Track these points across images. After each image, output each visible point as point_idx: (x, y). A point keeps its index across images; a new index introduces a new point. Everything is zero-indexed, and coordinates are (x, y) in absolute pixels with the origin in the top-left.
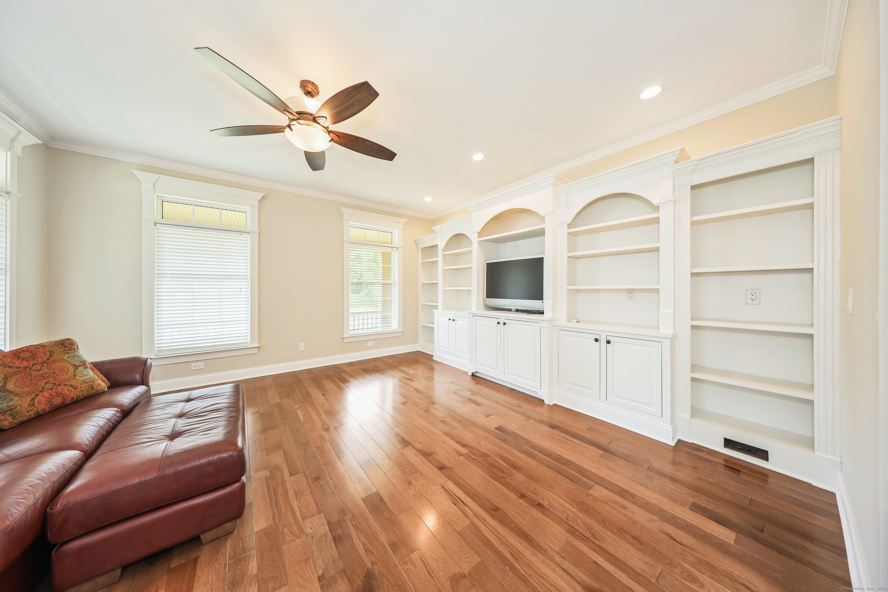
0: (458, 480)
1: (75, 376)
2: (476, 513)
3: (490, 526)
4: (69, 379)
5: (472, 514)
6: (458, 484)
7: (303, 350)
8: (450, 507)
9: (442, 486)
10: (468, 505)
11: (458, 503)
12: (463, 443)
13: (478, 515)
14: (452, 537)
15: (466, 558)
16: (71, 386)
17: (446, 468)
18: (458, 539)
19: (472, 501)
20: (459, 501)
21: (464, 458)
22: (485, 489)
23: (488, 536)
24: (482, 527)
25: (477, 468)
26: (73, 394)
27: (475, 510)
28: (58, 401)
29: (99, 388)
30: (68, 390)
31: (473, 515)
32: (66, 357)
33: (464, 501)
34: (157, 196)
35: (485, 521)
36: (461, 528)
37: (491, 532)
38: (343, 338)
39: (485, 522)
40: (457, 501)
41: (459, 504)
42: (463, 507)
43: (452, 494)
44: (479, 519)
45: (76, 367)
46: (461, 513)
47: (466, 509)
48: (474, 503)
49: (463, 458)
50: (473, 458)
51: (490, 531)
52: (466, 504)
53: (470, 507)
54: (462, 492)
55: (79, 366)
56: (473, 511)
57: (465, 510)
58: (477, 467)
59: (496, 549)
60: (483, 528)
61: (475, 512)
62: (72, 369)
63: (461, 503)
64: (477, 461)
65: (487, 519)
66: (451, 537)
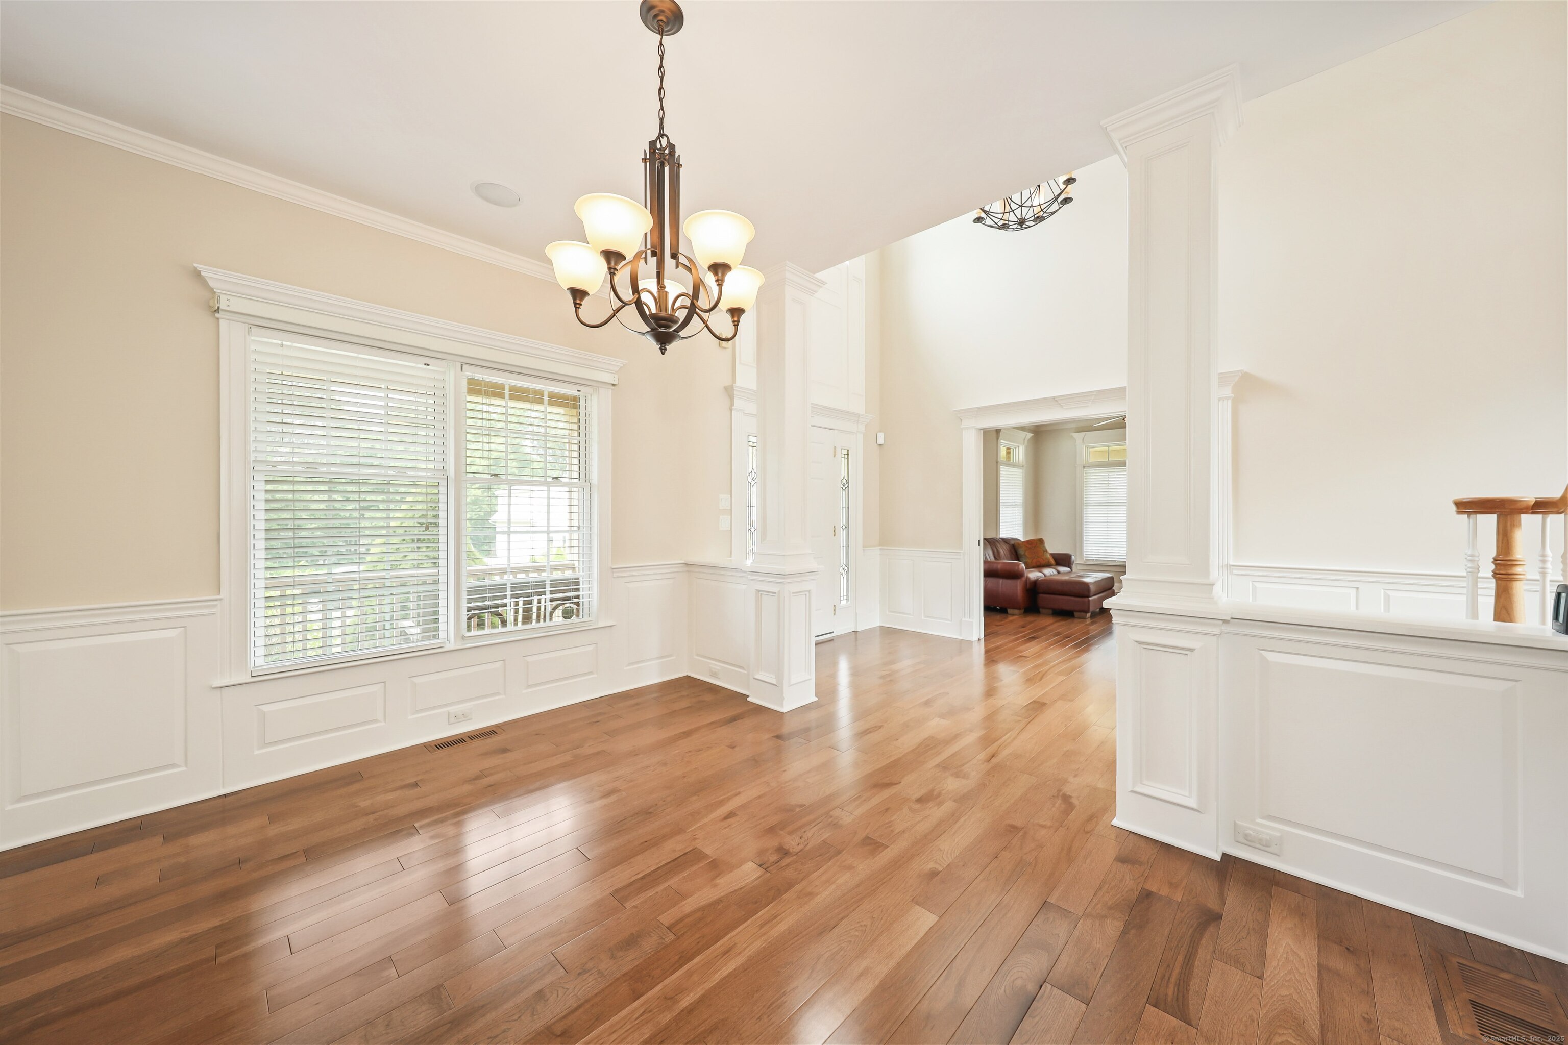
32: (1038, 548)
34: (1085, 446)
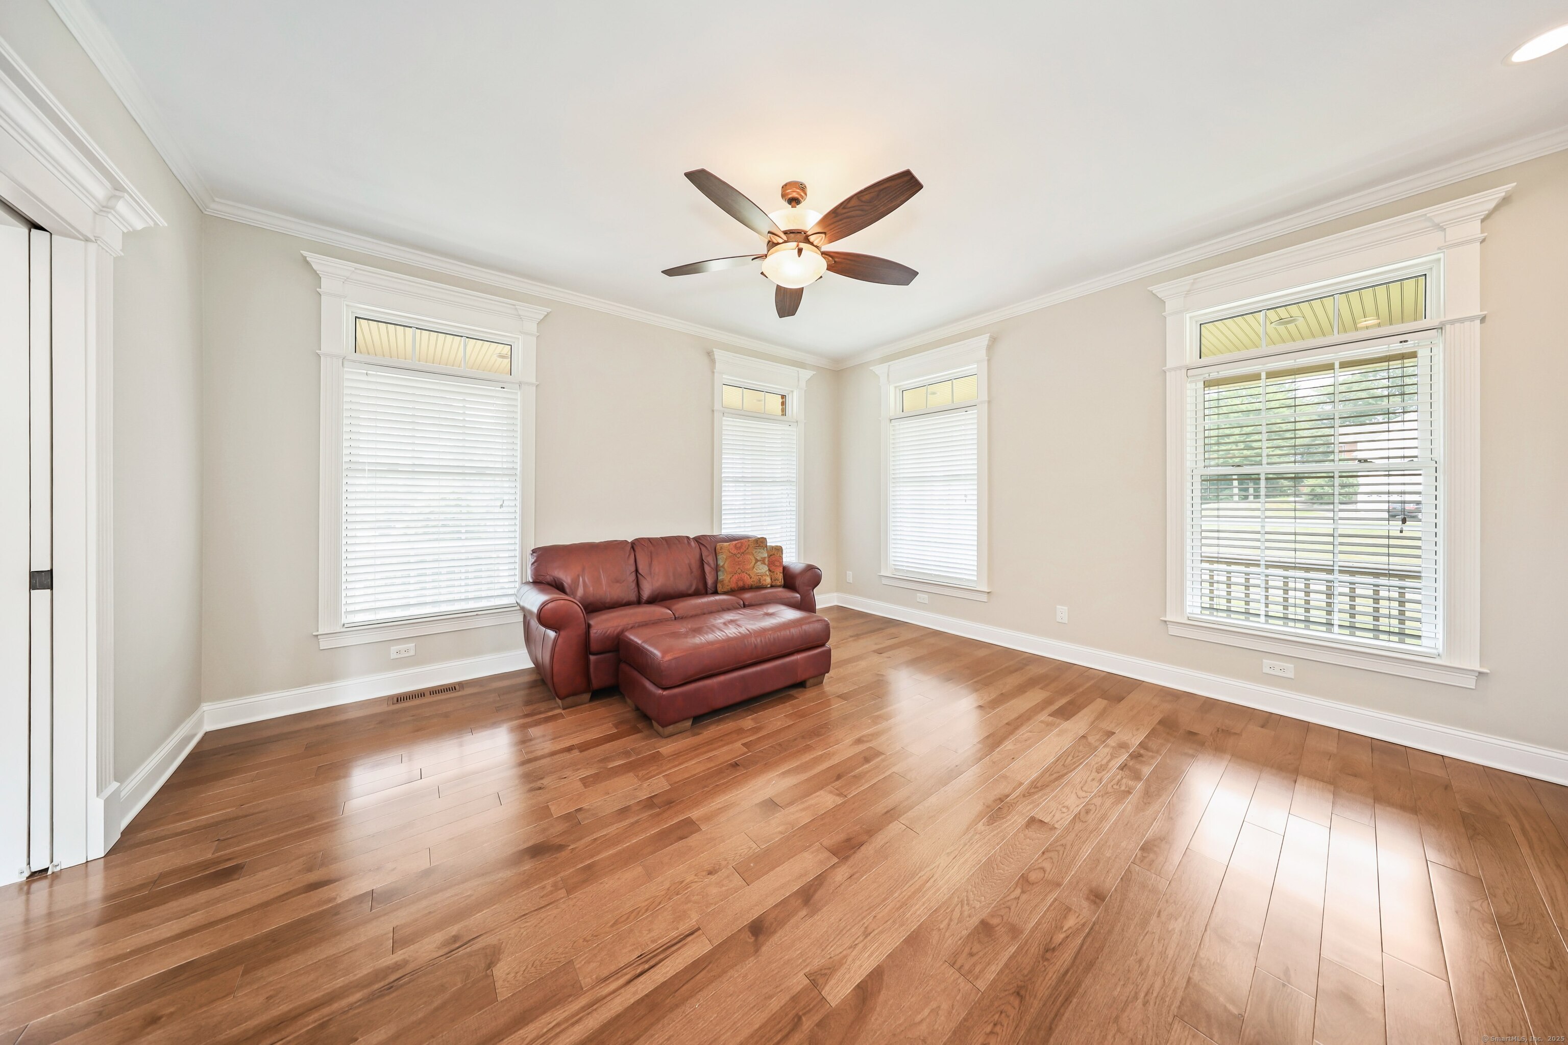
0: (710, 966)
1: (754, 567)
2: (602, 1002)
3: (557, 1035)
4: (748, 570)
5: (601, 994)
6: (697, 966)
7: (1065, 620)
8: (635, 946)
9: (699, 929)
10: (629, 986)
11: (642, 963)
12: (879, 992)
13: (595, 1007)
14: (567, 950)
15: (517, 973)
16: (749, 575)
17: (756, 940)
18: (558, 960)
19: (638, 997)
20: (647, 966)
21: (802, 989)
22: (668, 1039)
23: (537, 1023)
24: (564, 1012)
25: (757, 1026)
26: (749, 582)
27: (609, 1003)
28: (741, 584)
29: (764, 583)
30: (747, 577)
31: (598, 995)
32: (754, 552)
33: (642, 979)
35: (573, 1024)
36: (578, 966)
37: (541, 1033)
38: (1165, 621)
39: (570, 1022)
40: (647, 962)
41: (636, 966)
42: (626, 974)
43: (668, 952)
44: (583, 1009)
45: (757, 561)
46: (613, 968)
47: (620, 981)
48: (632, 1001)
49: (801, 987)
50: (804, 1019)
51: (545, 1030)
52: (632, 983)
53: (622, 990)
54: (669, 975)
55: (759, 561)
56: (609, 998)
57: (618, 979)
58: (760, 1028)
59: (501, 1039)
60: (559, 1014)
61: (605, 1001)
62: (754, 561)
63: (639, 971)
64: (787, 1030)
65: (575, 1030)
66: (566, 948)
